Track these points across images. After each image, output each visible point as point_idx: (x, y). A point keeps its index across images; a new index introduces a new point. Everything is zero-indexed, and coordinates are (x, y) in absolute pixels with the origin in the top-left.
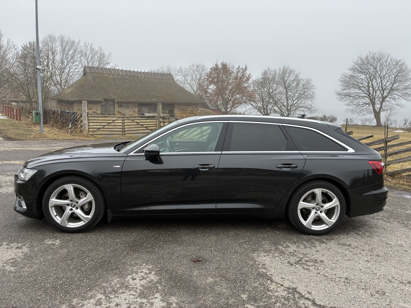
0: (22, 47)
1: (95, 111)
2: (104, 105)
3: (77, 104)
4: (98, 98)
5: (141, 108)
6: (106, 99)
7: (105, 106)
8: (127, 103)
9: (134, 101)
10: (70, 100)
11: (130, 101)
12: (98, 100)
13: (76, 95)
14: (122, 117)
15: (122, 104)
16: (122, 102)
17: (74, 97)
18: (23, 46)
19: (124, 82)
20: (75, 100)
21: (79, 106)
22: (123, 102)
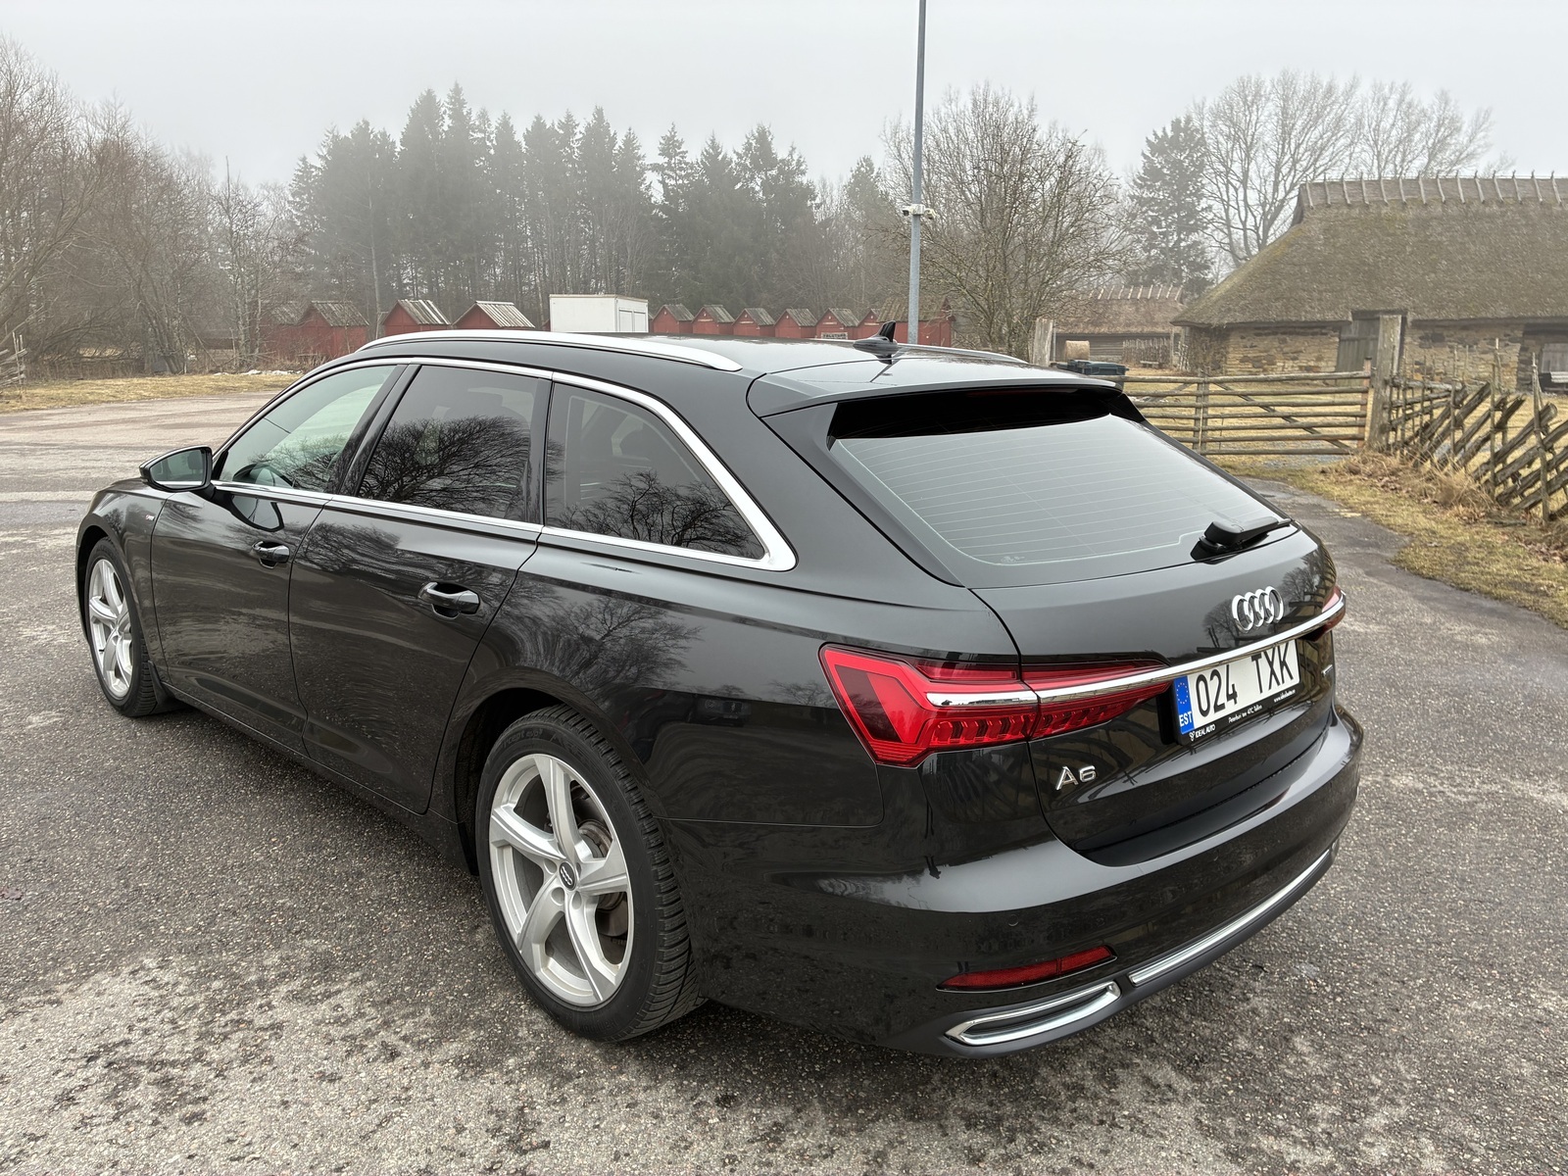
0: (1148, 141)
1: (1312, 364)
2: (1353, 340)
3: (1242, 338)
4: (1330, 309)
5: (1542, 346)
6: (1363, 312)
7: (1358, 340)
8: (1465, 328)
9: (1503, 313)
10: (1215, 322)
11: (1483, 314)
12: (1330, 316)
13: (1242, 302)
14: (1199, 384)
15: (1438, 331)
16: (1441, 324)
17: (1229, 309)
18: (1152, 138)
19: (1469, 234)
20: (1232, 323)
21: (1249, 344)
22: (1446, 323)
